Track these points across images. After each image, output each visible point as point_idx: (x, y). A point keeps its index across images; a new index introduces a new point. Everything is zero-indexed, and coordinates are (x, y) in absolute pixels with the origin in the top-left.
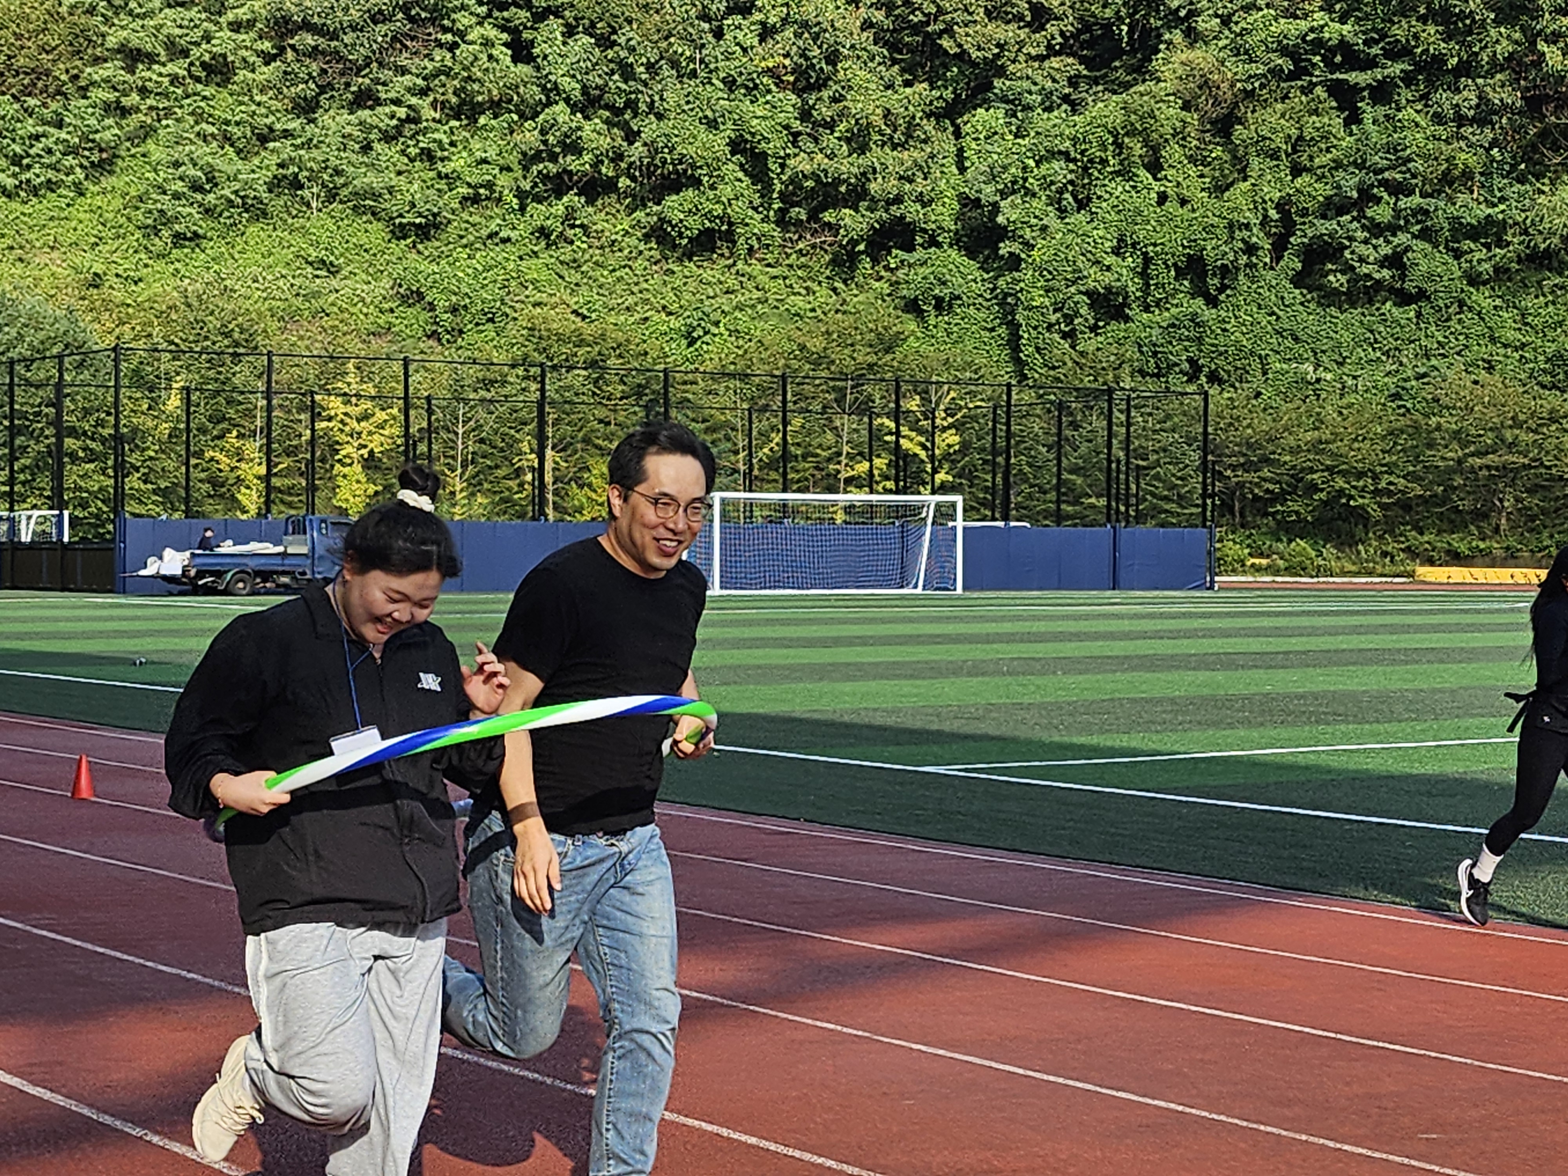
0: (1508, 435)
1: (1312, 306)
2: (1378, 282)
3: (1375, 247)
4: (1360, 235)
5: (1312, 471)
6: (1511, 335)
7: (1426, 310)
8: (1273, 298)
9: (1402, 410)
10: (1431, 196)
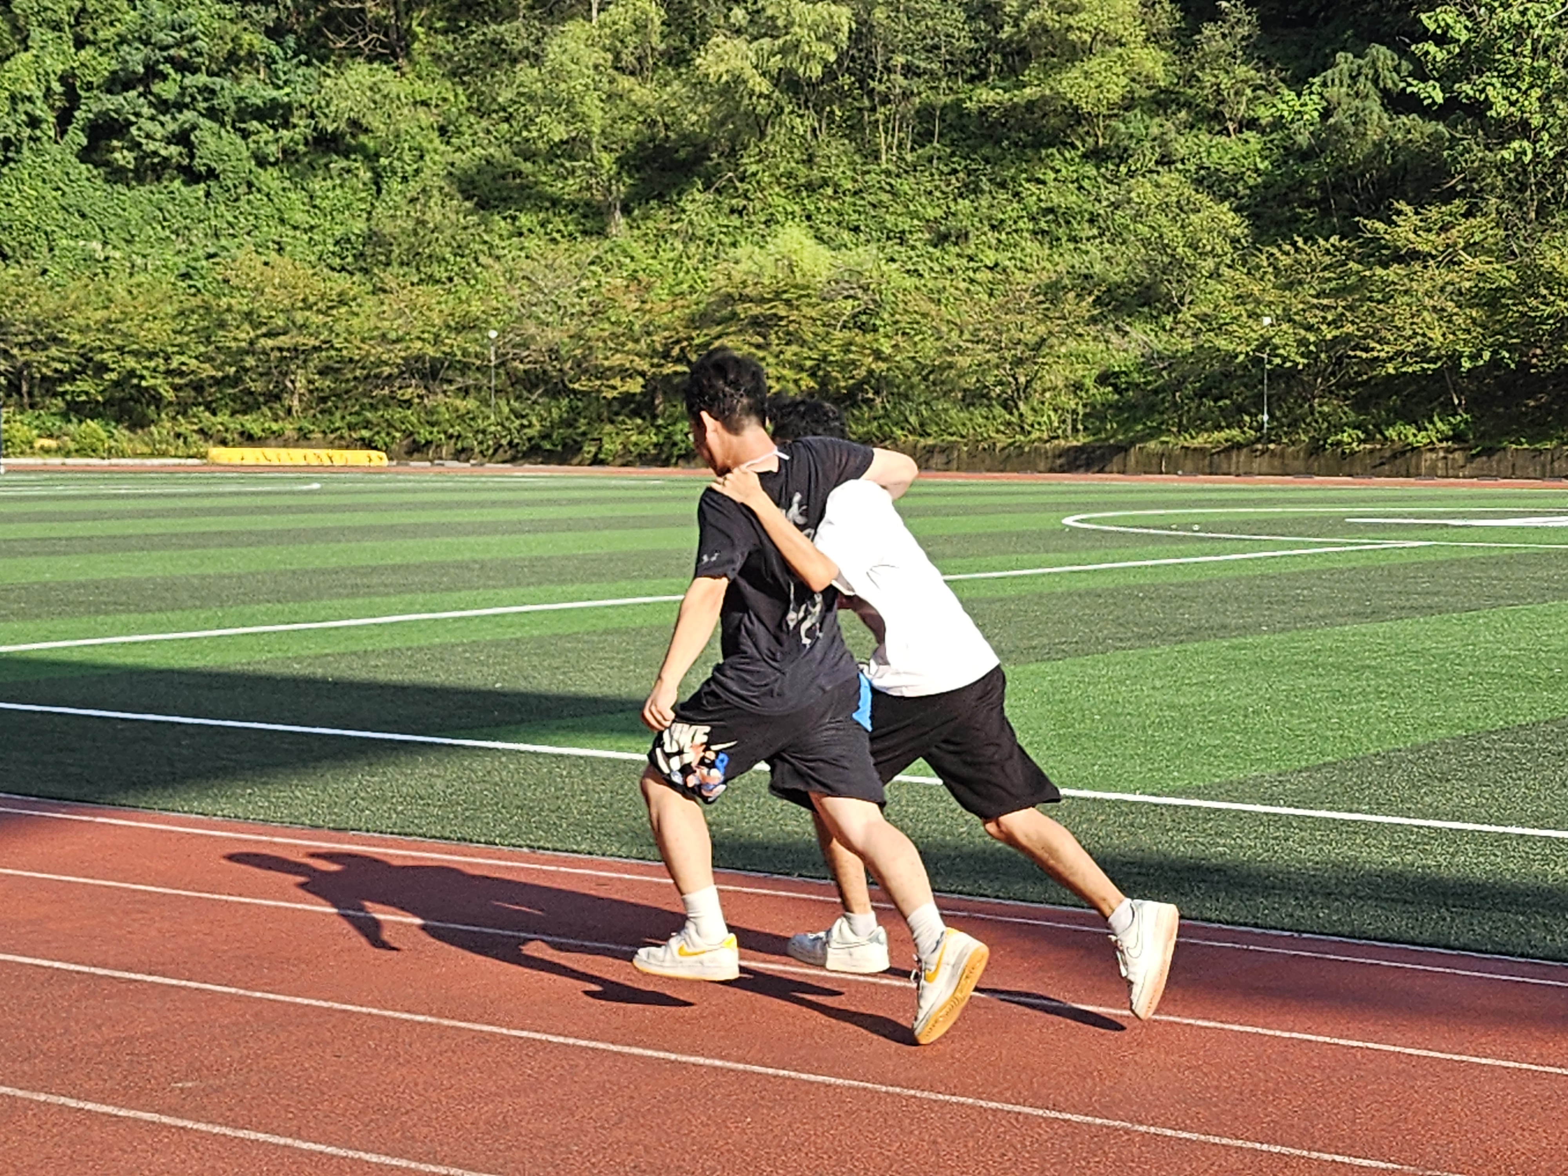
0: (299, 317)
1: (99, 182)
2: (166, 159)
3: (162, 124)
4: (146, 111)
5: (101, 350)
6: (299, 217)
7: (215, 189)
8: (58, 172)
9: (193, 290)
10: (217, 75)
